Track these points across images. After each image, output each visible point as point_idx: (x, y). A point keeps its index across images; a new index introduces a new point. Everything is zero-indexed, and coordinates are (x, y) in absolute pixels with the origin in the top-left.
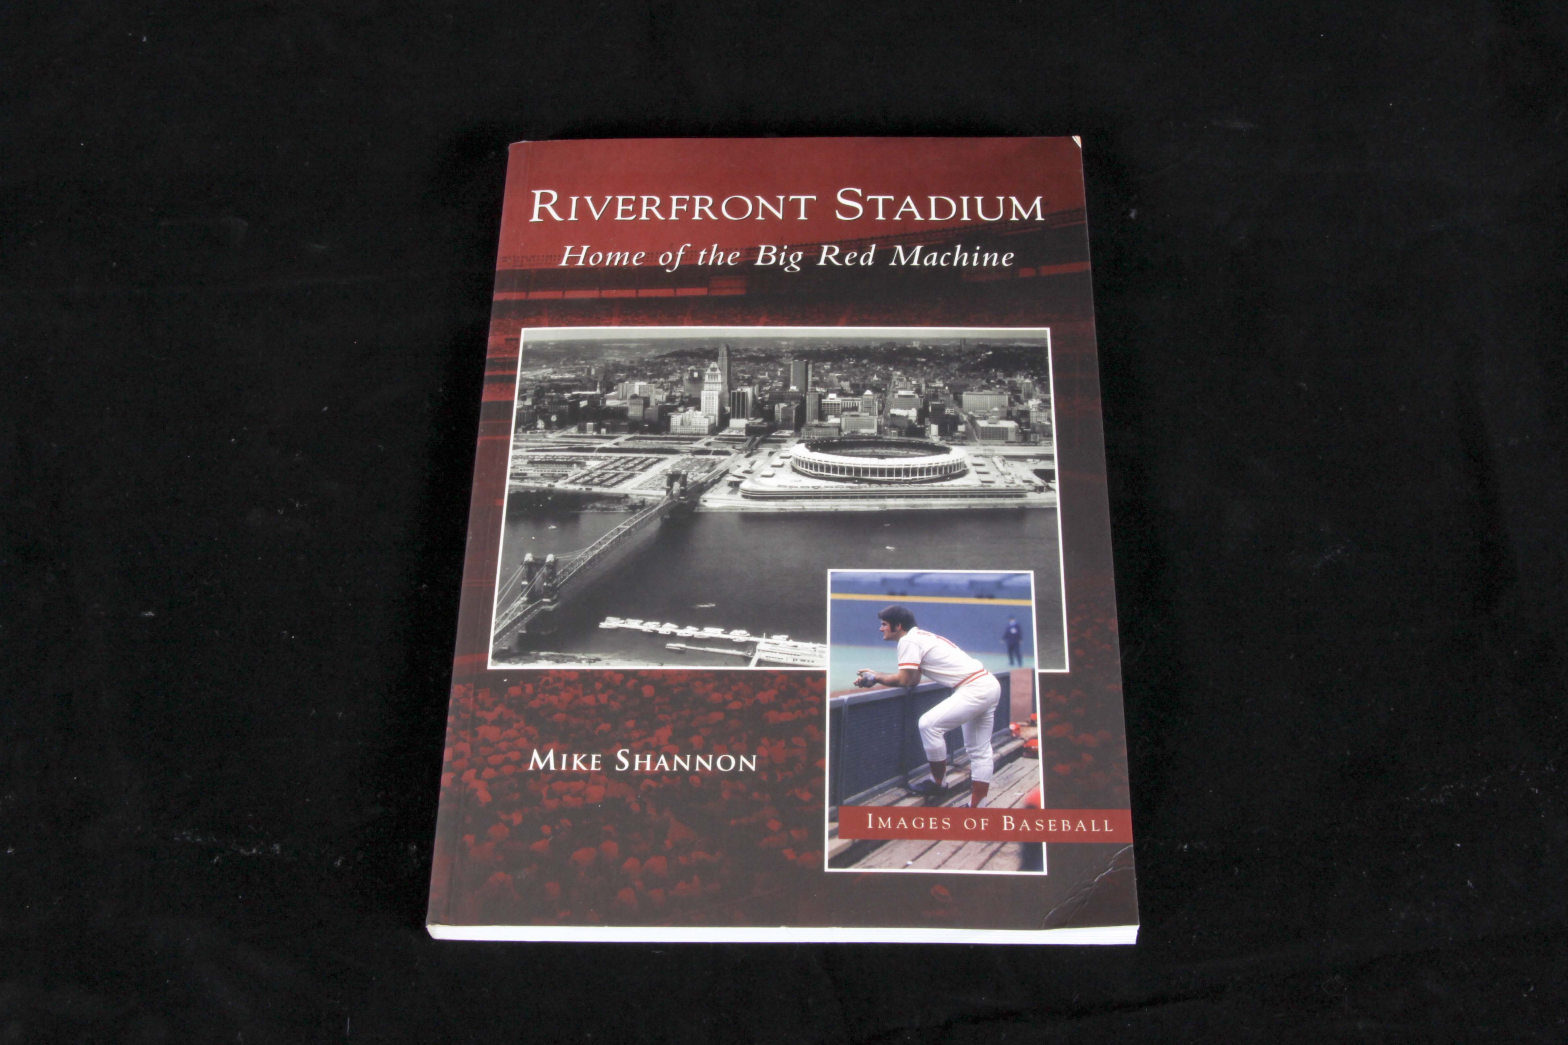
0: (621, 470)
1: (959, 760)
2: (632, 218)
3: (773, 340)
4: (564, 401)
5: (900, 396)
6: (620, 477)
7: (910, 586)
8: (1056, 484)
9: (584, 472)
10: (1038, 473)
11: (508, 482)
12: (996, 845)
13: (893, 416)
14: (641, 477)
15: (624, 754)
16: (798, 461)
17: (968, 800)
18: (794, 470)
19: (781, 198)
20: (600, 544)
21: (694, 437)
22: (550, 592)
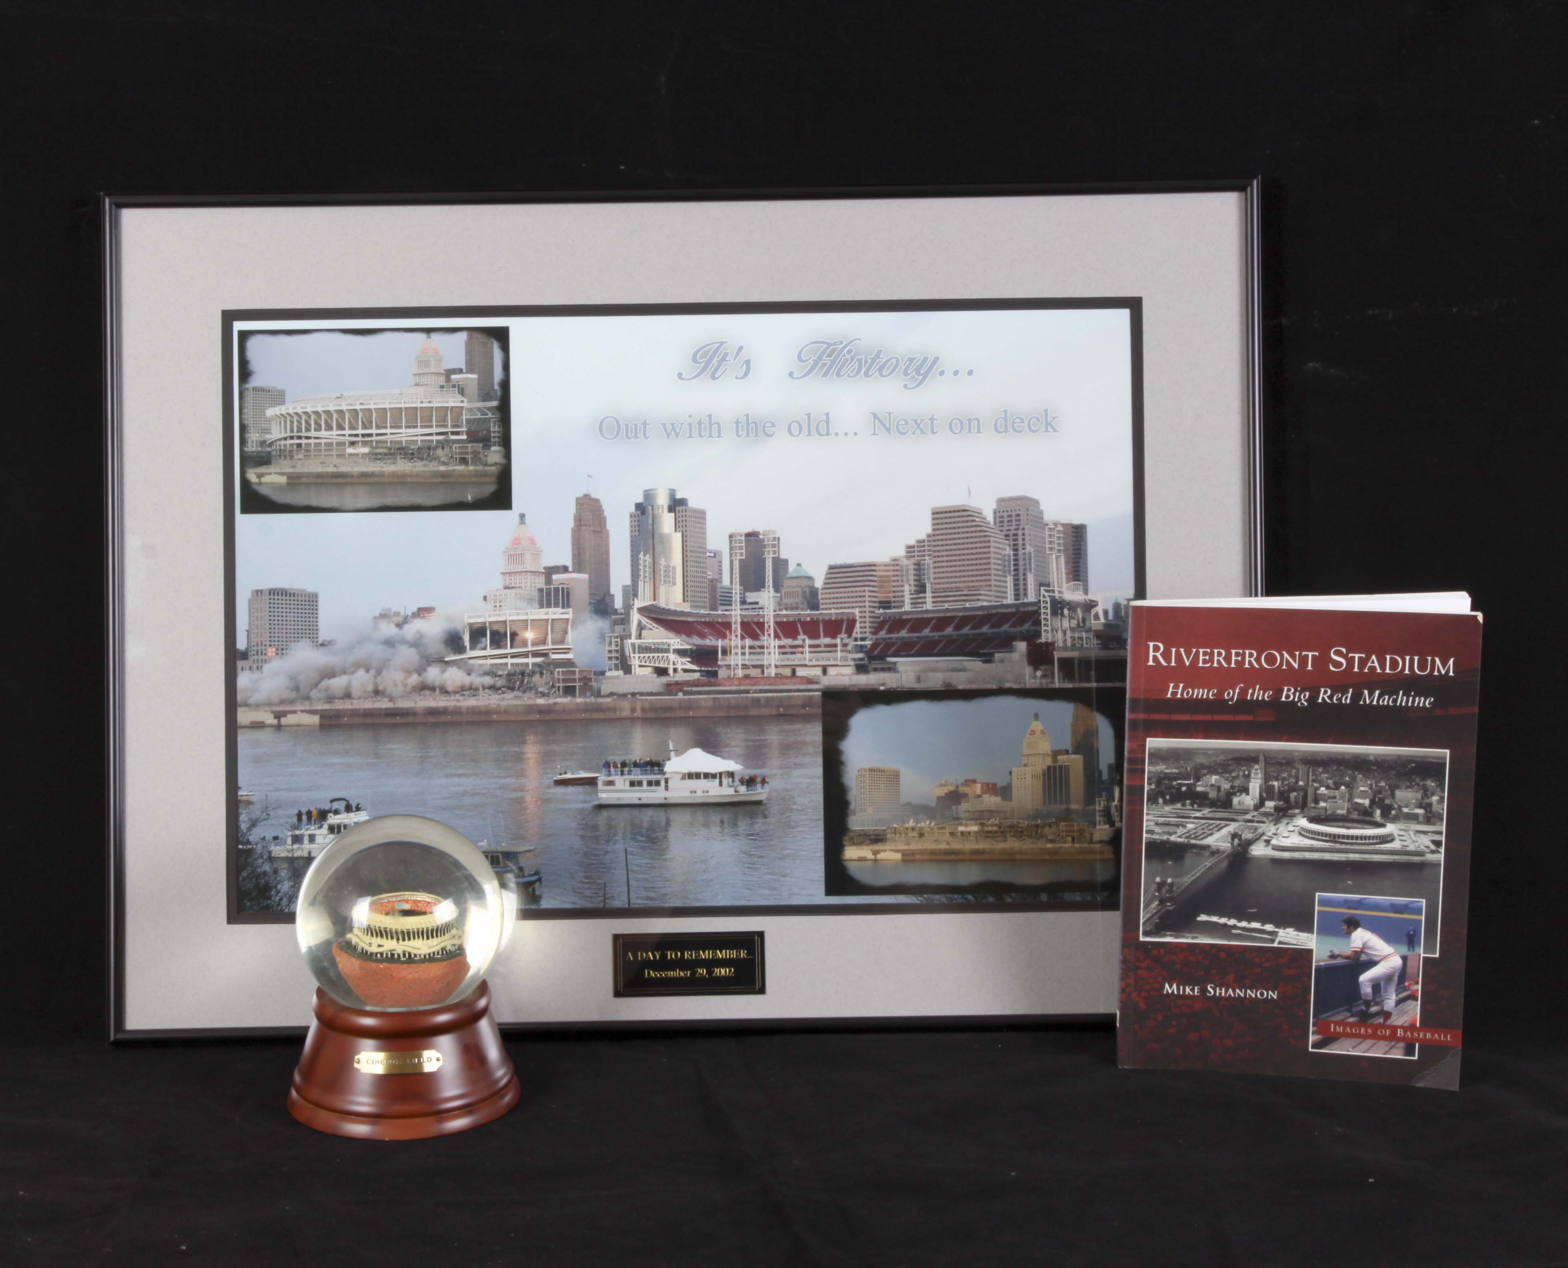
0: (1206, 830)
1: (1378, 1000)
2: (1208, 665)
3: (1290, 752)
4: (1172, 787)
5: (1361, 791)
6: (1206, 835)
7: (1359, 904)
8: (1442, 850)
9: (1186, 831)
10: (1435, 842)
11: (1145, 835)
12: (1393, 1043)
13: (1356, 803)
14: (1217, 835)
15: (1211, 987)
16: (1303, 829)
17: (1381, 1020)
18: (1300, 834)
19: (1297, 653)
20: (1196, 873)
21: (1246, 812)
22: (1170, 899)
